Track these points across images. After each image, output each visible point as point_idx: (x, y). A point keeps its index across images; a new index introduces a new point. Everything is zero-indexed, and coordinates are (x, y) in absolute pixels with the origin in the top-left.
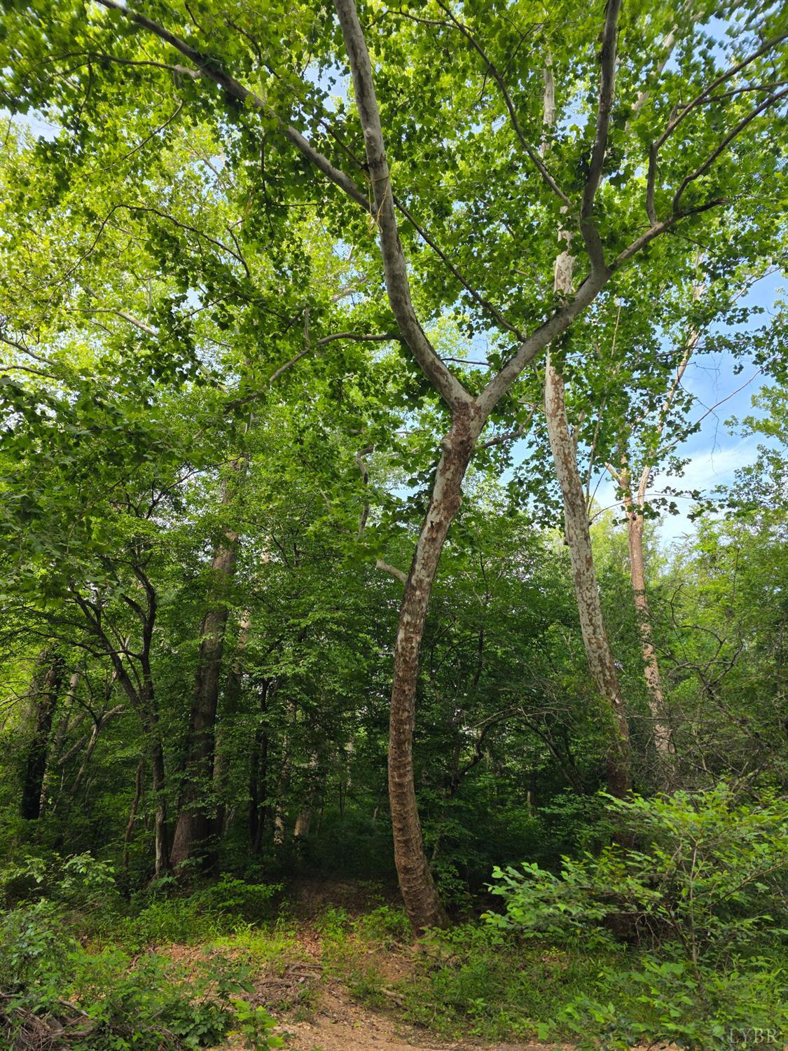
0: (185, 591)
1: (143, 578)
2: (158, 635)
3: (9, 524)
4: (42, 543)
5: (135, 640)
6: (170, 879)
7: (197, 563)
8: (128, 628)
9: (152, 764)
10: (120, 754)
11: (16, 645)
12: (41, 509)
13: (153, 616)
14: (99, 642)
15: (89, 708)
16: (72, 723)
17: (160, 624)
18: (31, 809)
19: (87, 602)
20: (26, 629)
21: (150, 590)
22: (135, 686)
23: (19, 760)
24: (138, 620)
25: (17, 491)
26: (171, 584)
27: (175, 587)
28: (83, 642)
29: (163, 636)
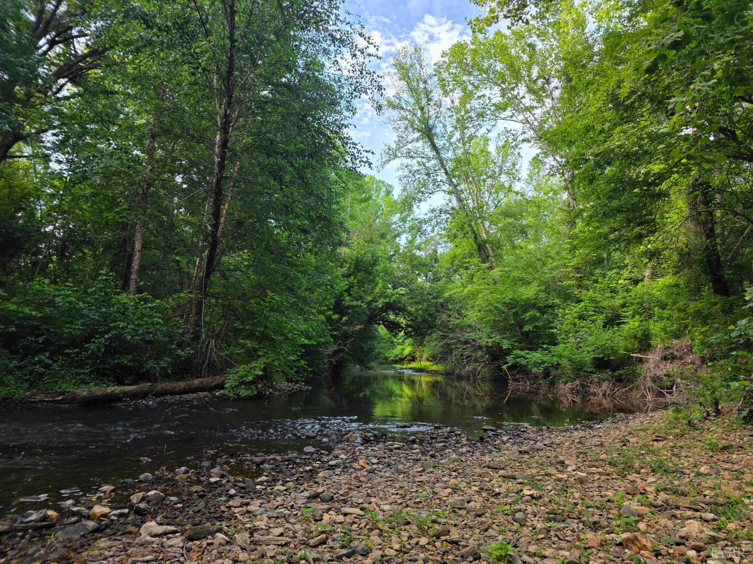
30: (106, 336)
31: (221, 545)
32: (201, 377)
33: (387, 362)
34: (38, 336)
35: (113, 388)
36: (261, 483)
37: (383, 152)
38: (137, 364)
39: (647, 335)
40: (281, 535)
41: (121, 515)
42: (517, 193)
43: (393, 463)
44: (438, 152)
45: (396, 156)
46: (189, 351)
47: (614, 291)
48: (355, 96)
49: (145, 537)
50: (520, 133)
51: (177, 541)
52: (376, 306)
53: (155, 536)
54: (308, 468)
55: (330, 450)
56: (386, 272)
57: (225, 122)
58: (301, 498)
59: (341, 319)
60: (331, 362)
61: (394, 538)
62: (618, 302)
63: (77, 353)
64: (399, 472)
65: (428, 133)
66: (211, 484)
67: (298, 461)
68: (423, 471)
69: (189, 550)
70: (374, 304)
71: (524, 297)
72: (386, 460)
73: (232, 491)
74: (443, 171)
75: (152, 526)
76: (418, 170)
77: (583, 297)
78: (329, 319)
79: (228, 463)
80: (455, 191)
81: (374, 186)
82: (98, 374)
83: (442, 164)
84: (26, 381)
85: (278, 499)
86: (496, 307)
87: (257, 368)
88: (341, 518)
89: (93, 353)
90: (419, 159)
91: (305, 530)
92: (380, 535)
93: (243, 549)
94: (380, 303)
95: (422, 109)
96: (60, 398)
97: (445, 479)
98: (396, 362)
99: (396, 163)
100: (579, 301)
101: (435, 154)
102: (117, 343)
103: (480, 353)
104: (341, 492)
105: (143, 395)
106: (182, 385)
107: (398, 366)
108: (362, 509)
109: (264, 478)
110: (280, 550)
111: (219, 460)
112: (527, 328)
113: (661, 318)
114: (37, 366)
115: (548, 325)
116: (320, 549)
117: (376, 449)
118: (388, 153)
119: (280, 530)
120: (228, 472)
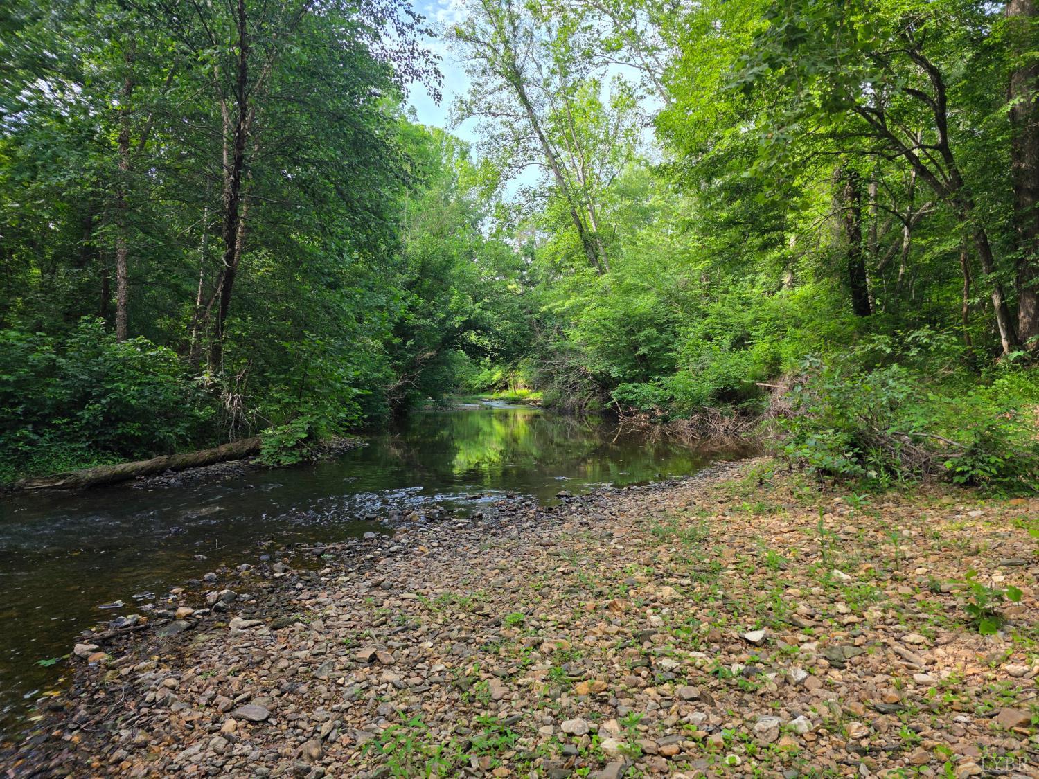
0: (977, 57)
1: (922, 61)
2: (954, 118)
3: (782, 58)
4: (814, 64)
5: (928, 132)
6: (1022, 353)
7: (985, 19)
8: (917, 122)
9: (977, 253)
10: (937, 249)
11: (811, 170)
12: (803, 31)
13: (943, 99)
14: (889, 146)
15: (894, 212)
16: (880, 231)
17: (953, 106)
18: (862, 308)
19: (868, 108)
20: (816, 153)
21: (933, 71)
22: (940, 178)
23: (841, 269)
24: (927, 110)
25: (780, 24)
26: (956, 57)
27: (962, 57)
28: (873, 149)
29: (961, 119)
30: (103, 401)
31: (301, 631)
32: (228, 442)
33: (471, 391)
34: (14, 405)
35: (123, 466)
36: (325, 575)
37: (453, 107)
38: (146, 433)
39: (778, 360)
40: (349, 620)
41: (204, 614)
42: (639, 162)
43: (453, 544)
44: (529, 108)
45: (471, 113)
46: (209, 410)
47: (746, 303)
48: (406, 80)
49: (234, 630)
50: (637, 86)
51: (265, 630)
52: (452, 326)
53: (244, 628)
54: (369, 556)
55: (391, 533)
56: (462, 277)
57: (238, 137)
58: (364, 587)
59: (405, 343)
60: (394, 401)
61: (440, 615)
62: (748, 317)
63: (67, 423)
64: (457, 554)
65: (515, 78)
66: (277, 578)
67: (359, 548)
68: (480, 552)
69: (276, 637)
70: (449, 323)
71: (639, 311)
72: (447, 543)
73: (299, 585)
74: (537, 136)
75: (237, 621)
76: (502, 135)
77: (710, 311)
78: (388, 344)
79: (287, 555)
80: (554, 164)
81: (444, 144)
82: (97, 447)
83: (536, 126)
84: (11, 462)
85: (343, 589)
86: (604, 326)
87: (299, 429)
88: (399, 603)
89: (88, 423)
90: (505, 118)
91: (369, 615)
92: (428, 615)
93: (320, 633)
94: (458, 321)
95: (506, 42)
96: (61, 482)
97: (496, 560)
98: (483, 391)
99: (472, 121)
100: (706, 315)
101: (525, 110)
102: (118, 409)
103: (586, 381)
104: (400, 580)
105: (161, 471)
106: (205, 454)
107: (486, 396)
108: (417, 594)
109: (328, 570)
110: (349, 631)
111: (277, 553)
112: (643, 350)
113: (794, 339)
114: (21, 444)
115: (667, 347)
116: (381, 628)
117: (438, 529)
118: (460, 109)
119: (348, 616)
120: (290, 565)
